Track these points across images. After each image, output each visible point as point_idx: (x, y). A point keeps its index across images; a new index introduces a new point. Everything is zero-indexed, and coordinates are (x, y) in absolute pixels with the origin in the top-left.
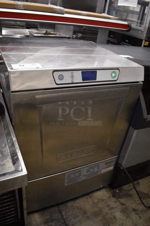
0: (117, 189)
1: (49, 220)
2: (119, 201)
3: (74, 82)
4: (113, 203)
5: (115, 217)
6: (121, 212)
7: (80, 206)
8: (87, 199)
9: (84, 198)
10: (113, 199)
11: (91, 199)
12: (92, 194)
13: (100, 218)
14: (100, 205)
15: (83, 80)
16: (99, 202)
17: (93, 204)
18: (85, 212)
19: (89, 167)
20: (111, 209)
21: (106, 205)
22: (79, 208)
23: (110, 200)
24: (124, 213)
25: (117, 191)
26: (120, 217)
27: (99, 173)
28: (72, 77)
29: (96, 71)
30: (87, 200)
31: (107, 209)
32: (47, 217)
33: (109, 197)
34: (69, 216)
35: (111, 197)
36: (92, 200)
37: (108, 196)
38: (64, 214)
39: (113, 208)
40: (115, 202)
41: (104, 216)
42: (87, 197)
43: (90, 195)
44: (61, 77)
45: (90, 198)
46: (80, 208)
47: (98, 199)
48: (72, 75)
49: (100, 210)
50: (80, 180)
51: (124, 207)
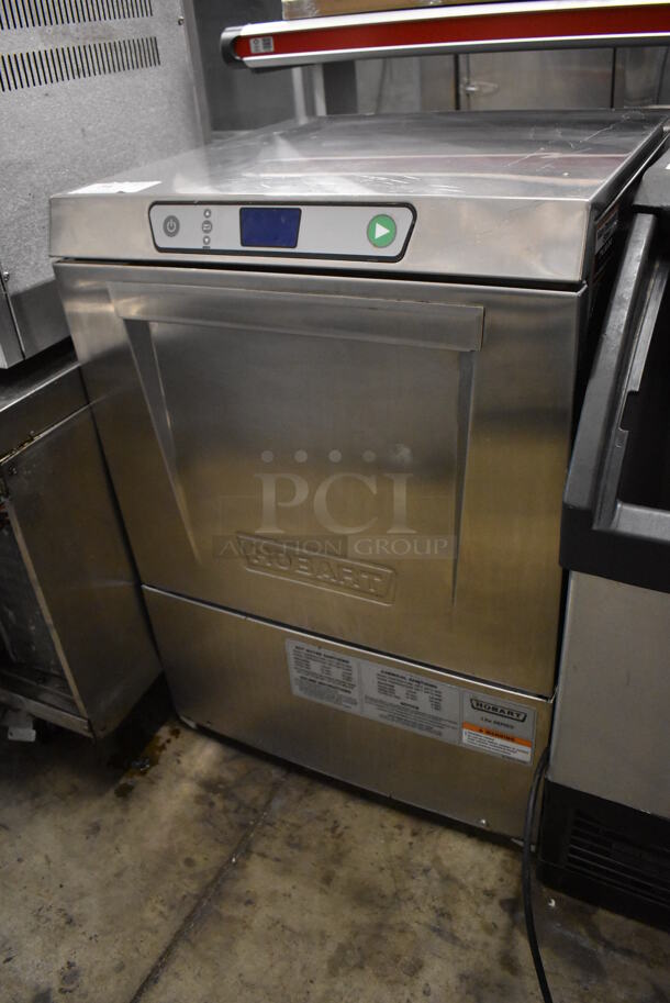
0: (563, 896)
1: (221, 786)
2: (509, 938)
3: (213, 246)
4: (475, 923)
5: (416, 968)
6: (463, 977)
7: (346, 828)
8: (400, 827)
9: (392, 819)
10: (494, 914)
11: (410, 839)
12: (438, 830)
13: (362, 917)
14: (416, 887)
15: (243, 244)
16: (426, 871)
17: (400, 858)
18: (339, 857)
19: (387, 669)
20: (438, 931)
21: (438, 904)
22: (339, 830)
23: (478, 905)
24: (468, 992)
25: (553, 904)
26: (433, 986)
27: (448, 736)
28: (207, 226)
29: (300, 211)
30: (397, 831)
31: (428, 916)
32: (229, 776)
33: (490, 894)
34: (283, 822)
35: (496, 902)
36: (411, 844)
37: (489, 884)
38: (277, 804)
39: (453, 939)
40: (490, 929)
41: (380, 926)
42: (409, 825)
43: (425, 827)
44: (172, 227)
45: (414, 834)
46: (340, 835)
47: (437, 859)
48: (205, 219)
49: (396, 895)
50: (355, 710)
51: (499, 973)
